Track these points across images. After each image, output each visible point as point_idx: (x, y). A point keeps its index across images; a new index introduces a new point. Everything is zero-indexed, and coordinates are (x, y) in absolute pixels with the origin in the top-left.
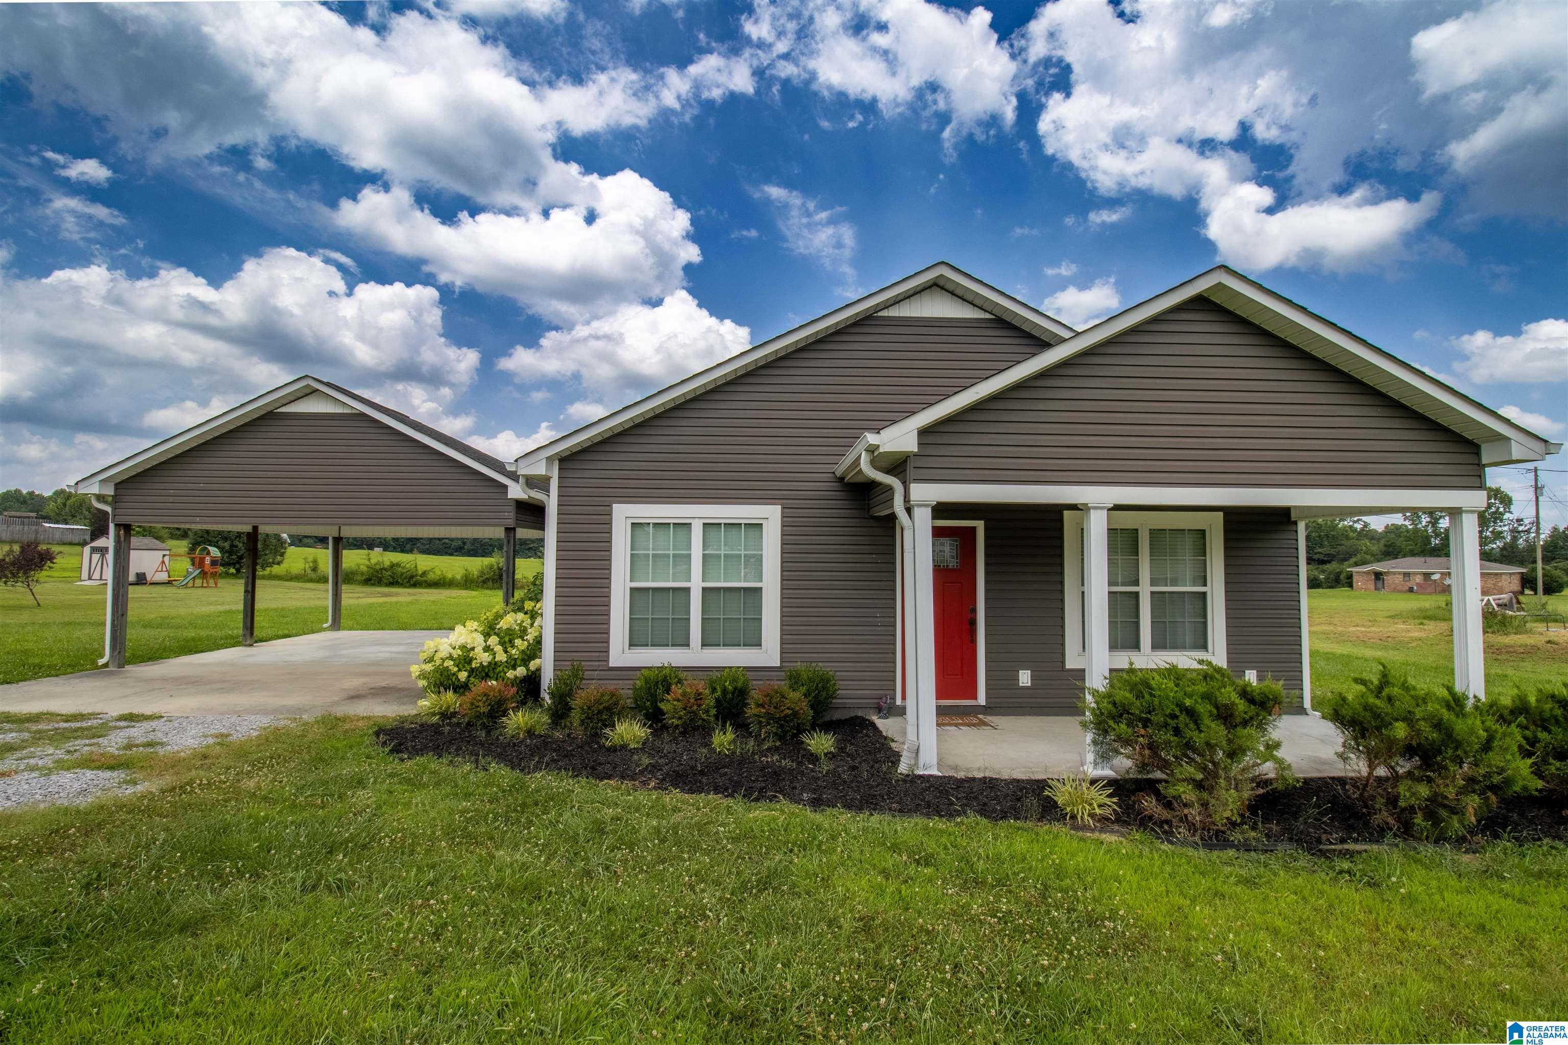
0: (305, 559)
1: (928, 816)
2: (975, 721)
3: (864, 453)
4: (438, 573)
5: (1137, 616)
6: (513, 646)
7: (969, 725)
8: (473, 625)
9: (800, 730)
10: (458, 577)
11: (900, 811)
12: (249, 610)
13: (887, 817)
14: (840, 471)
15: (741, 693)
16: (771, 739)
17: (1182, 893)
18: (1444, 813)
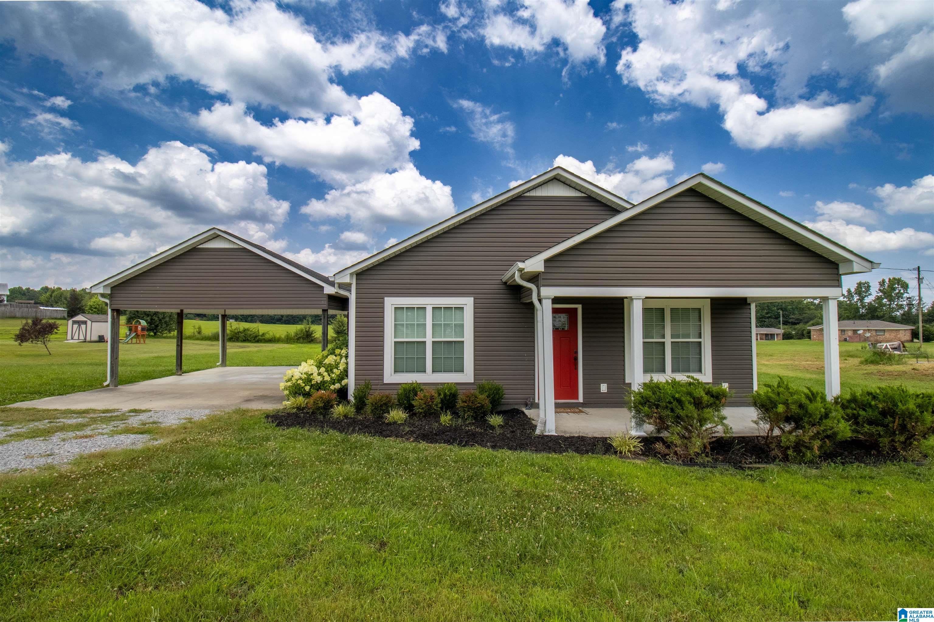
0: (194, 326)
1: (549, 452)
2: (577, 410)
3: (517, 272)
4: (271, 334)
5: (664, 355)
6: (333, 373)
7: (574, 412)
8: (310, 362)
9: (485, 414)
10: (283, 336)
11: (536, 450)
12: (179, 355)
13: (528, 453)
14: (505, 279)
15: (454, 396)
16: (470, 419)
17: (667, 482)
18: (804, 450)
